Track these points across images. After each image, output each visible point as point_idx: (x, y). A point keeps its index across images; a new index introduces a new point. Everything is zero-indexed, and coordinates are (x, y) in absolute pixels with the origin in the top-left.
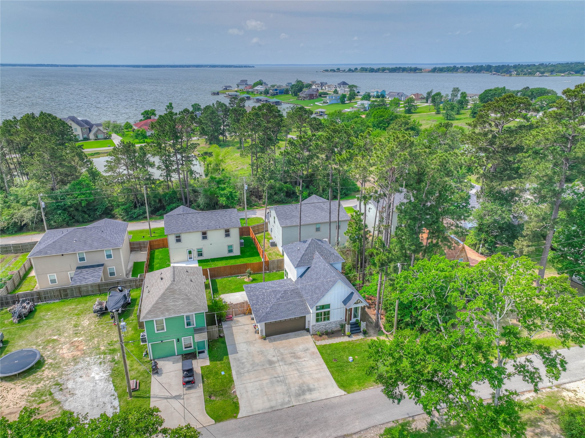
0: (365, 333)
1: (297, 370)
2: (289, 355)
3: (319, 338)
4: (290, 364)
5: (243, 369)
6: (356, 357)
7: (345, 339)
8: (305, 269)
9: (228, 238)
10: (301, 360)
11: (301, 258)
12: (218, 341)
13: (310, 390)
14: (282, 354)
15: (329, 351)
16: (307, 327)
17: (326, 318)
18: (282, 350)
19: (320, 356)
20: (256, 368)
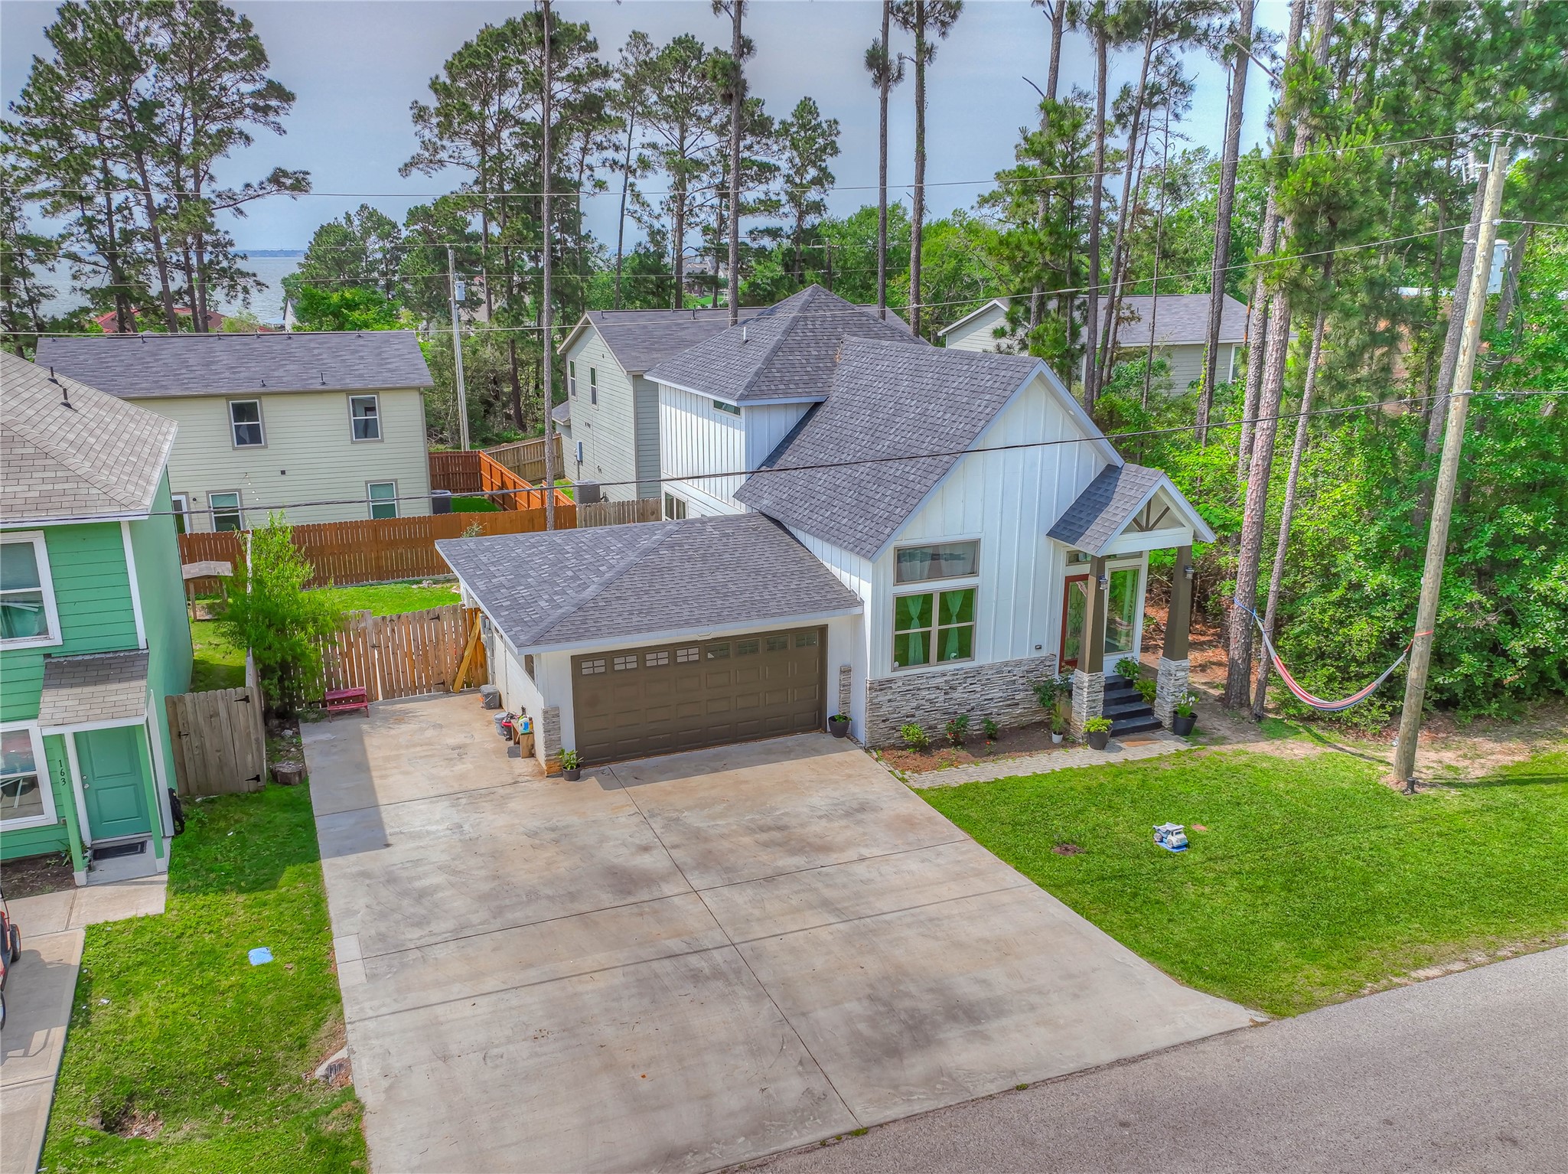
0: (1185, 725)
1: (826, 904)
2: (746, 840)
3: (917, 759)
4: (770, 879)
5: (421, 922)
6: (1199, 829)
7: (1083, 757)
8: (792, 418)
9: (367, 447)
10: (833, 858)
11: (769, 361)
12: (259, 801)
13: (967, 1014)
14: (697, 835)
15: (1004, 812)
16: (833, 708)
17: (953, 643)
18: (695, 819)
19: (960, 834)
20: (518, 914)
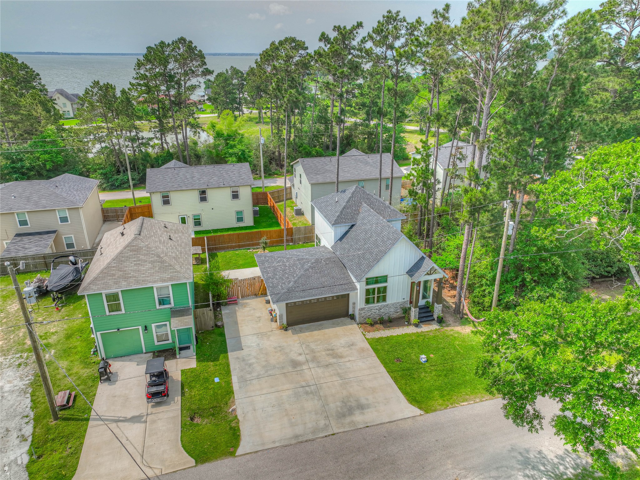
0: (440, 321)
1: (338, 374)
2: (324, 353)
3: (369, 328)
4: (327, 366)
5: (250, 373)
6: (432, 356)
7: (411, 330)
8: (347, 228)
9: (236, 201)
10: (343, 360)
11: (341, 212)
12: (213, 333)
13: (361, 407)
14: (313, 351)
15: (387, 347)
16: (351, 312)
17: (381, 298)
18: (313, 346)
19: (374, 354)
20: (271, 372)
